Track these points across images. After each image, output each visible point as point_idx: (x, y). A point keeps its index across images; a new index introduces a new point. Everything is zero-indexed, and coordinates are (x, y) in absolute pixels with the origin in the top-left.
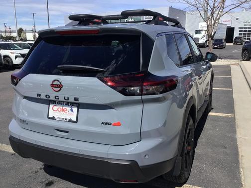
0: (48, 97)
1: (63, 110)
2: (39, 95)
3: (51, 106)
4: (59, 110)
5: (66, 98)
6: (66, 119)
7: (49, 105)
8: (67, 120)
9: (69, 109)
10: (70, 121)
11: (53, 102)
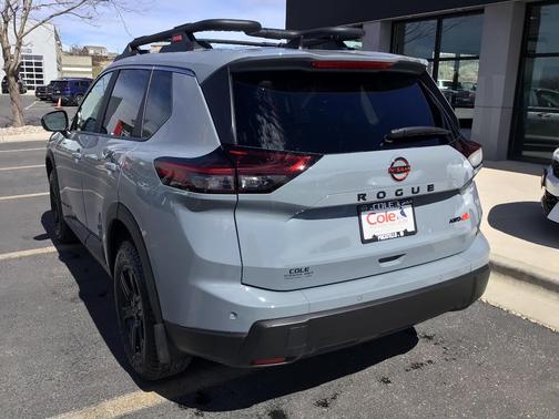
0: (381, 195)
1: (388, 218)
2: (362, 196)
3: (364, 216)
4: (381, 219)
5: (416, 190)
6: (398, 233)
7: (359, 215)
8: (402, 234)
9: (397, 212)
10: (407, 233)
11: (369, 207)
